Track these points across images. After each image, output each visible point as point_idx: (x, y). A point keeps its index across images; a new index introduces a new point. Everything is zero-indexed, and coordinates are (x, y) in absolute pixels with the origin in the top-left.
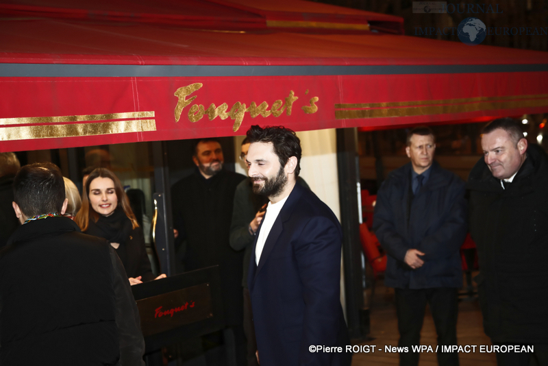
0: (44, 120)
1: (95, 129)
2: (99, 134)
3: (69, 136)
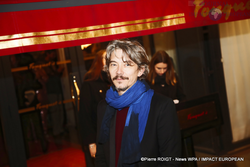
0: (131, 22)
1: (156, 25)
2: (157, 27)
3: (143, 30)
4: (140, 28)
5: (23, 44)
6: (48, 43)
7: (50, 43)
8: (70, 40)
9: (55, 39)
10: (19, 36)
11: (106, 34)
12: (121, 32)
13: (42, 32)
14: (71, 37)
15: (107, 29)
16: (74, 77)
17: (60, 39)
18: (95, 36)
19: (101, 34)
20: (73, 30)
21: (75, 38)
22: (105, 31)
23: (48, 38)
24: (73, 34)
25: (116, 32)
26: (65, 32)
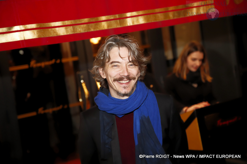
1: (179, 14)
2: (181, 17)
3: (165, 20)
4: (161, 17)
5: (24, 38)
6: (53, 36)
7: (56, 36)
8: (79, 32)
9: (62, 32)
10: (20, 28)
11: (120, 25)
12: (139, 22)
13: (47, 24)
14: (81, 29)
15: (122, 20)
16: (82, 77)
17: (67, 31)
18: (108, 27)
19: (115, 25)
20: (82, 21)
21: (85, 30)
22: (120, 22)
23: (53, 30)
24: (82, 26)
25: (133, 23)
26: (73, 23)
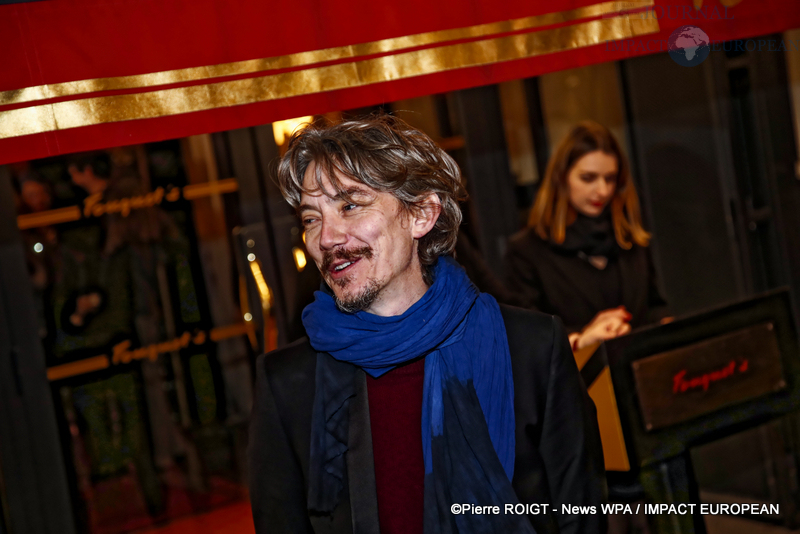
0: (457, 33)
1: (546, 43)
2: (553, 50)
3: (502, 60)
4: (488, 53)
5: (56, 123)
6: (148, 117)
7: (157, 116)
8: (230, 105)
9: (175, 103)
10: (43, 94)
11: (361, 79)
12: (420, 69)
13: (127, 78)
14: (235, 95)
15: (365, 62)
16: (250, 242)
17: (192, 102)
18: (322, 86)
19: (344, 79)
20: (239, 68)
21: (249, 97)
22: (359, 70)
23: (148, 100)
24: (240, 83)
25: (401, 70)
26: (211, 75)
